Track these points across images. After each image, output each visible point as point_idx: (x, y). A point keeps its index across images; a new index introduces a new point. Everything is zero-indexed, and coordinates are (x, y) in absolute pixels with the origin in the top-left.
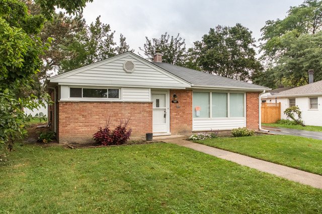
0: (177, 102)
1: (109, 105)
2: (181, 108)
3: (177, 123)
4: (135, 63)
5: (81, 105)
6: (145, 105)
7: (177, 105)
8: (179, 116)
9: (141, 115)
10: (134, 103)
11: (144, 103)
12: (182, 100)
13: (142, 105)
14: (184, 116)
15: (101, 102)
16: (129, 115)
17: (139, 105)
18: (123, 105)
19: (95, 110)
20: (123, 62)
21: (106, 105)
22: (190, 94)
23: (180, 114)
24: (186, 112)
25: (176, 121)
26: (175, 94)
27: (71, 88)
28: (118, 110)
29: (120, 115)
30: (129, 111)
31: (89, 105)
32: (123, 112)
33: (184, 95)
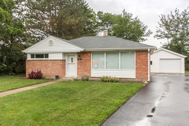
0: (81, 59)
1: (43, 61)
2: (84, 63)
3: (81, 72)
4: (53, 41)
5: (33, 61)
6: (59, 61)
7: (81, 61)
8: (82, 68)
9: (57, 66)
10: (53, 60)
11: (58, 60)
12: (85, 58)
13: (57, 61)
14: (85, 68)
15: (40, 60)
16: (51, 66)
17: (56, 61)
18: (49, 61)
19: (38, 63)
20: (48, 41)
21: (42, 61)
22: (89, 55)
23: (83, 66)
24: (86, 66)
25: (80, 70)
26: (80, 55)
27: (31, 55)
28: (47, 64)
29: (47, 66)
30: (51, 64)
31: (36, 61)
32: (49, 65)
33: (85, 55)
